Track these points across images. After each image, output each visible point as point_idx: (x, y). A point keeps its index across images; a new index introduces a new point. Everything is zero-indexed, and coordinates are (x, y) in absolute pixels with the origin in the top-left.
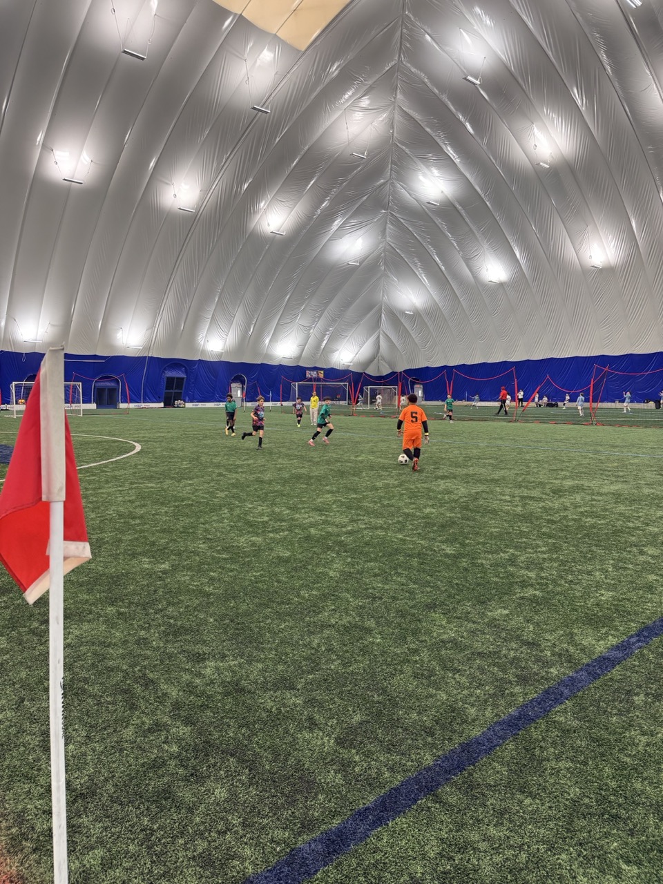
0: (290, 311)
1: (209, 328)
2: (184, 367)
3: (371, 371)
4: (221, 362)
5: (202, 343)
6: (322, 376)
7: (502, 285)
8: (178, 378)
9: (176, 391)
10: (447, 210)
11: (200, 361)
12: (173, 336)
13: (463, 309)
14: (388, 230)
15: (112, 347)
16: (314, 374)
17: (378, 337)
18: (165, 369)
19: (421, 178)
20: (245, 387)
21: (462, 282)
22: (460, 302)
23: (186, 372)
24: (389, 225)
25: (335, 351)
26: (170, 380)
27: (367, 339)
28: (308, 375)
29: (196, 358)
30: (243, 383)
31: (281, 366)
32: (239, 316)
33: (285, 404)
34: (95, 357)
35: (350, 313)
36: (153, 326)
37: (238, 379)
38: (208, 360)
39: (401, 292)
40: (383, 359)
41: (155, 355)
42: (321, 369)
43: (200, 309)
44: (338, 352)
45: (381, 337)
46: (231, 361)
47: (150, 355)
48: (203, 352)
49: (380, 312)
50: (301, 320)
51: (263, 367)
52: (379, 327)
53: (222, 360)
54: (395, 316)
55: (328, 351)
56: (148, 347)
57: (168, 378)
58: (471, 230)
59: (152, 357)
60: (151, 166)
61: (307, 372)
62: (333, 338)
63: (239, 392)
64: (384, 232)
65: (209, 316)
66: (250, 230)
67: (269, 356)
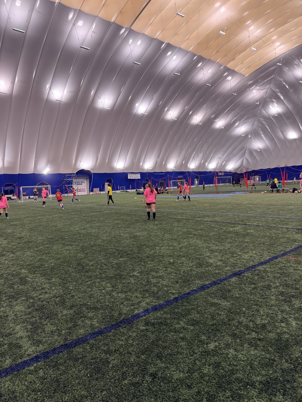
2: (183, 174)
3: (239, 172)
4: (193, 171)
5: (189, 166)
6: (223, 174)
7: (295, 140)
10: (279, 117)
12: (181, 165)
13: (278, 148)
14: (255, 123)
15: (166, 169)
17: (243, 159)
18: (178, 175)
19: (270, 106)
20: (199, 180)
21: (279, 139)
22: (277, 146)
24: (256, 122)
25: (227, 165)
27: (239, 160)
28: (219, 175)
29: (187, 171)
30: (198, 179)
31: (210, 172)
32: (201, 155)
33: (211, 185)
34: (162, 173)
35: (235, 152)
36: (177, 161)
37: (197, 178)
39: (255, 143)
40: (244, 167)
41: (176, 171)
42: (223, 172)
43: (191, 154)
44: (228, 166)
45: (244, 159)
46: (196, 171)
48: (189, 169)
49: (246, 150)
50: (219, 155)
51: (205, 173)
52: (244, 156)
54: (251, 152)
55: (225, 165)
56: (175, 168)
57: (179, 178)
58: (286, 122)
60: (191, 113)
61: (219, 173)
62: (228, 160)
63: (197, 182)
64: (253, 124)
65: (193, 156)
66: (212, 127)
67: (207, 169)
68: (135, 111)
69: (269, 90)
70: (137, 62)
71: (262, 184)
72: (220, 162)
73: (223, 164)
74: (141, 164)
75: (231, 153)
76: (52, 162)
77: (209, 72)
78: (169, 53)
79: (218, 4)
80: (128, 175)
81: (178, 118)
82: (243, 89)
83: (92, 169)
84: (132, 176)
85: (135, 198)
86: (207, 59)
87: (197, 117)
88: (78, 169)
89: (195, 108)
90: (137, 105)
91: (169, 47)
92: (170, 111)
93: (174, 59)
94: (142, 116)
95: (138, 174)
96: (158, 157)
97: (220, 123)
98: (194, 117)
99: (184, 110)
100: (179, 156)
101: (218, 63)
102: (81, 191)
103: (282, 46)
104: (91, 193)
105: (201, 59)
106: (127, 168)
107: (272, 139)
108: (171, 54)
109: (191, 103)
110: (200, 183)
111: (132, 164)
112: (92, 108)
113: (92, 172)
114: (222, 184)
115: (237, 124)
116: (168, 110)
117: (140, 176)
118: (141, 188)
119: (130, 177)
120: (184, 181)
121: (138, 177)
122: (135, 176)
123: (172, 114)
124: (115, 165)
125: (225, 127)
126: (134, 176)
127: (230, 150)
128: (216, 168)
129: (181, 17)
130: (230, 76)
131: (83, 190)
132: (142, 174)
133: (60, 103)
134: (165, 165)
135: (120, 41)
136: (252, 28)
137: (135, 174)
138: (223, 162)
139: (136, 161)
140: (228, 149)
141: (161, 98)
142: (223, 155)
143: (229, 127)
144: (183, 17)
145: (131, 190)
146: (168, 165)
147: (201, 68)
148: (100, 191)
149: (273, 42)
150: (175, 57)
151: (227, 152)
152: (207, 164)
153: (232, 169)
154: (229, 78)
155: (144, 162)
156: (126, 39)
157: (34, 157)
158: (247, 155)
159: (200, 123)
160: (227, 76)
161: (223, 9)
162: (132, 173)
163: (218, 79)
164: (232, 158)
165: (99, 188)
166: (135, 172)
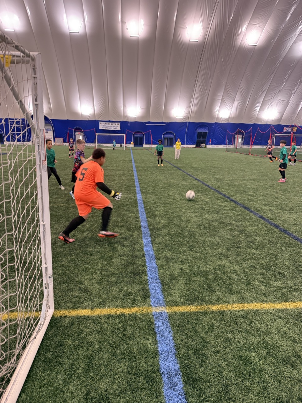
0: (272, 91)
1: (220, 105)
2: (207, 127)
4: (228, 123)
5: (217, 113)
6: (295, 130)
8: (203, 133)
9: (203, 139)
11: (216, 123)
15: (169, 118)
16: (290, 130)
18: (197, 128)
20: (244, 137)
23: (208, 129)
26: (199, 134)
28: (285, 130)
29: (214, 122)
30: (243, 134)
31: (267, 126)
34: (162, 123)
36: (189, 106)
37: (240, 133)
38: (221, 122)
41: (191, 121)
42: (296, 126)
46: (234, 123)
47: (189, 121)
48: (218, 118)
50: (281, 97)
51: (255, 126)
53: (229, 122)
56: (187, 117)
57: (198, 133)
59: (190, 122)
61: (285, 128)
63: (240, 139)
74: (121, 109)
80: (100, 125)
84: (107, 125)
95: (116, 123)
100: (191, 97)
113: (50, 118)
117: (119, 126)
119: (102, 126)
122: (112, 125)
126: (109, 125)
132: (123, 124)
137: (111, 123)
148: (64, 142)
165: (63, 139)
166: (114, 121)
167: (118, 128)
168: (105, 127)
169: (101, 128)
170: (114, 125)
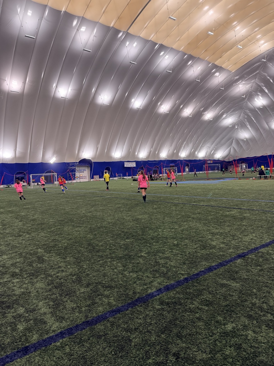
0: (205, 142)
2: (175, 162)
3: (227, 160)
5: (180, 154)
6: (212, 162)
10: (263, 109)
12: (173, 154)
13: (264, 138)
14: (241, 115)
15: (159, 157)
16: (210, 162)
17: (231, 148)
18: (170, 163)
19: (256, 99)
20: (189, 167)
21: (264, 129)
22: (263, 135)
24: (242, 114)
27: (227, 149)
28: (208, 163)
29: (178, 159)
30: (188, 166)
31: (200, 160)
32: (191, 145)
33: (201, 172)
34: (155, 161)
35: (223, 141)
36: (169, 151)
38: (181, 159)
39: (241, 133)
40: (231, 155)
41: (168, 159)
42: (212, 160)
43: (182, 144)
44: (217, 154)
45: (232, 148)
46: (186, 159)
48: (180, 157)
49: (233, 140)
50: (208, 145)
51: (195, 161)
52: (232, 145)
53: (184, 159)
54: (238, 141)
55: (214, 154)
60: (181, 106)
61: (208, 161)
62: (216, 149)
63: (187, 169)
64: (240, 116)
65: (183, 146)
66: (201, 120)
67: (197, 157)
68: (131, 106)
69: (254, 84)
70: (133, 62)
71: (249, 172)
72: (209, 151)
73: (212, 153)
74: (136, 153)
75: (219, 142)
76: (58, 152)
77: (198, 69)
78: (162, 53)
79: (206, 8)
80: (125, 164)
81: (170, 111)
82: (230, 84)
83: (93, 158)
84: (129, 164)
85: (132, 184)
86: (196, 58)
87: (188, 110)
88: (80, 158)
89: (185, 102)
90: (133, 100)
91: (162, 47)
92: (163, 105)
93: (167, 58)
94: (138, 110)
95: (134, 162)
96: (152, 147)
97: (209, 116)
98: (185, 110)
99: (175, 104)
100: (171, 146)
101: (206, 60)
102: (83, 178)
103: (266, 44)
104: (92, 180)
105: (191, 57)
106: (124, 158)
107: (257, 129)
108: (164, 54)
109: (182, 97)
110: (191, 170)
111: (128, 153)
112: (93, 104)
113: (93, 161)
114: (211, 171)
115: (224, 116)
116: (161, 104)
117: (135, 164)
118: (136, 176)
119: (126, 165)
120: (176, 168)
121: (134, 165)
123: (165, 108)
124: (113, 154)
125: (213, 119)
127: (218, 140)
128: (205, 157)
129: (173, 21)
130: (218, 72)
131: (85, 177)
132: (137, 163)
133: (65, 99)
134: (158, 154)
135: (118, 43)
136: (238, 28)
137: (131, 163)
138: (212, 151)
139: (132, 151)
140: (216, 139)
141: (155, 93)
142: (212, 145)
143: (217, 118)
144: (175, 20)
145: (127, 177)
146: (161, 154)
147: (191, 66)
148: (99, 178)
149: (258, 40)
150: (167, 56)
151: (215, 142)
152: (196, 153)
153: (220, 157)
154: (217, 74)
155: (139, 151)
156: (123, 41)
157: (42, 148)
158: (234, 145)
159: (190, 115)
160: (215, 73)
161: (211, 12)
162: (128, 161)
163: (207, 75)
164: (220, 147)
165: (98, 176)
166: (131, 161)
167: (135, 166)
168: (128, 165)
169: (125, 166)
170: (132, 164)
